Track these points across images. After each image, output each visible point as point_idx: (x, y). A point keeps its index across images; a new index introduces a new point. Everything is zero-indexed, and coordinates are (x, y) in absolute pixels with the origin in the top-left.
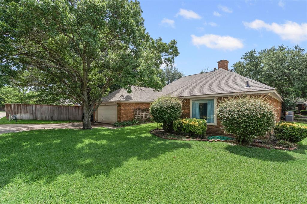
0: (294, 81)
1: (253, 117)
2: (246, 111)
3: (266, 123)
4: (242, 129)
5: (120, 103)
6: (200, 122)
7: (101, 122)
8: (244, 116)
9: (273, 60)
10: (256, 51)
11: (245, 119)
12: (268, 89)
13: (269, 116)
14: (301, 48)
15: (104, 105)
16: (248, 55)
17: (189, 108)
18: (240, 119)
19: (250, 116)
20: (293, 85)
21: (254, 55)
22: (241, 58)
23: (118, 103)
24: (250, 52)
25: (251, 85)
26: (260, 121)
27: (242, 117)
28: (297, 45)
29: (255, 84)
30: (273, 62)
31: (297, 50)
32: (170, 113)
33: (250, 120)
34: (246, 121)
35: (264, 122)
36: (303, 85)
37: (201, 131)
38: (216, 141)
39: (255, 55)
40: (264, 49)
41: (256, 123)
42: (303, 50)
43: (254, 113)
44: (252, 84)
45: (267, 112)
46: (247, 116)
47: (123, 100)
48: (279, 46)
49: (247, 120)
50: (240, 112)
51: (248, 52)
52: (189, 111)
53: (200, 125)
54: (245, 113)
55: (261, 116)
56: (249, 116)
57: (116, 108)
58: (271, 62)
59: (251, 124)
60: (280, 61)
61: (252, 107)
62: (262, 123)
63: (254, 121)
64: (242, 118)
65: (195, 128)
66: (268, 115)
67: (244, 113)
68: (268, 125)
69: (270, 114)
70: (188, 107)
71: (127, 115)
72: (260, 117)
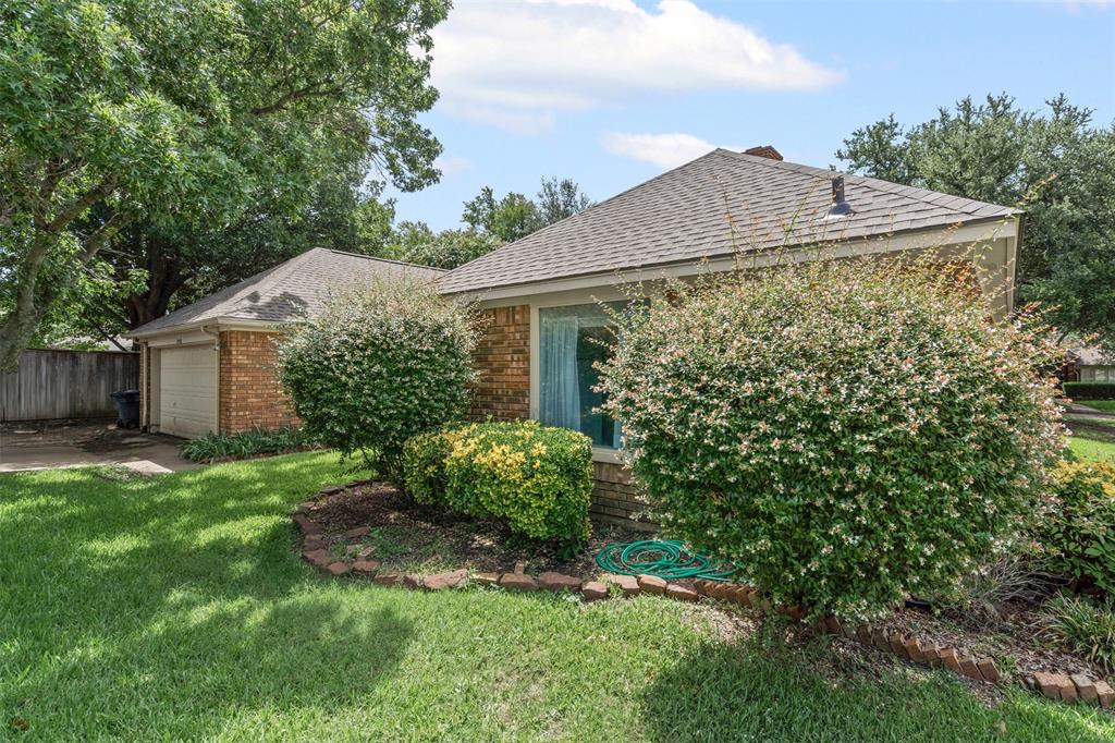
0: (1052, 253)
1: (855, 426)
2: (798, 368)
3: (977, 487)
4: (764, 543)
5: (231, 332)
6: (535, 452)
7: (171, 433)
8: (782, 417)
9: (964, 157)
10: (896, 125)
11: (784, 451)
12: (971, 218)
13: (999, 418)
14: (1075, 109)
15: (173, 342)
16: (866, 139)
17: (527, 359)
18: (744, 448)
19: (825, 418)
20: (1048, 274)
21: (888, 143)
22: (839, 153)
23: (222, 335)
24: (871, 128)
25: (856, 203)
26: (920, 472)
27: (763, 426)
28: (1062, 95)
29: (885, 199)
30: (964, 165)
31: (1061, 115)
32: (358, 389)
33: (828, 463)
34: (797, 465)
35: (951, 474)
36: (1087, 271)
37: (540, 517)
38: (628, 594)
39: (893, 143)
40: (927, 121)
41: (881, 490)
42: (1085, 116)
43: (863, 392)
44: (868, 198)
45: (984, 378)
46: (806, 414)
47: (243, 315)
48: (990, 99)
49: (806, 452)
50: (755, 378)
51: (864, 130)
52: (525, 379)
53: (532, 476)
54: (789, 382)
55: (932, 414)
56: (820, 423)
57: (212, 358)
58: (957, 167)
59: (840, 495)
60: (994, 159)
61: (853, 337)
62: (942, 492)
63: (862, 471)
64: (766, 437)
65: (504, 489)
66: (986, 409)
67: (777, 392)
68: (989, 507)
69: (1009, 397)
70: (522, 352)
71: (270, 395)
72: (925, 430)
